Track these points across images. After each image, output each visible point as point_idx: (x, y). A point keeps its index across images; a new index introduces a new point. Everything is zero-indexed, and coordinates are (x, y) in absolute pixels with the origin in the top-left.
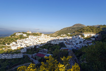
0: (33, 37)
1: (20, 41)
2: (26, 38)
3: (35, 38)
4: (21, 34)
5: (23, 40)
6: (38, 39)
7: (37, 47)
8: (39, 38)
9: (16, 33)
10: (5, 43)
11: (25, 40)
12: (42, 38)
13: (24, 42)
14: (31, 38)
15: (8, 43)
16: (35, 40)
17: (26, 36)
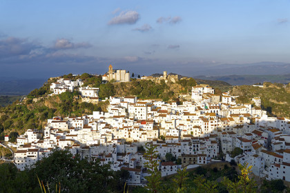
0: (132, 110)
1: (56, 126)
2: (92, 108)
3: (138, 117)
4: (71, 85)
5: (74, 123)
6: (157, 126)
7: (136, 180)
8: (163, 114)
9: (55, 81)
10: (5, 132)
11: (82, 122)
12: (186, 117)
13: (73, 132)
14: (117, 114)
15: (13, 130)
16: (136, 132)
17: (95, 101)
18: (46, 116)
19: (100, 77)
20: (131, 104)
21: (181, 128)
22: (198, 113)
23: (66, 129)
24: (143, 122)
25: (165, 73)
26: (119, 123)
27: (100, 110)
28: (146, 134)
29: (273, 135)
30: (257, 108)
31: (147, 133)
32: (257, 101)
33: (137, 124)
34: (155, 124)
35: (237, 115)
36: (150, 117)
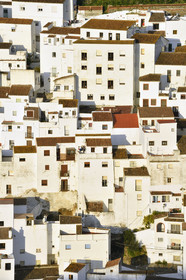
16: (96, 164)
20: (53, 30)
26: (9, 125)
28: (143, 172)
31: (151, 167)
33: (97, 128)
34: (183, 123)
36: (152, 92)
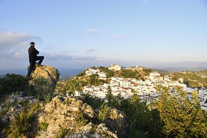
0: (121, 83)
1: (88, 89)
2: (104, 82)
4: (94, 71)
5: (95, 88)
6: (133, 91)
8: (136, 85)
9: (88, 70)
10: (67, 91)
11: (99, 88)
12: (147, 87)
13: (95, 92)
14: (115, 85)
15: (70, 91)
16: (123, 93)
17: (105, 79)
18: (84, 85)
19: (107, 68)
20: (121, 80)
21: (145, 92)
22: (153, 85)
23: (92, 91)
24: (126, 89)
25: (137, 66)
26: (116, 89)
27: (107, 83)
28: (128, 94)
29: (189, 96)
30: (181, 83)
32: (182, 80)
34: (132, 89)
35: (172, 86)
